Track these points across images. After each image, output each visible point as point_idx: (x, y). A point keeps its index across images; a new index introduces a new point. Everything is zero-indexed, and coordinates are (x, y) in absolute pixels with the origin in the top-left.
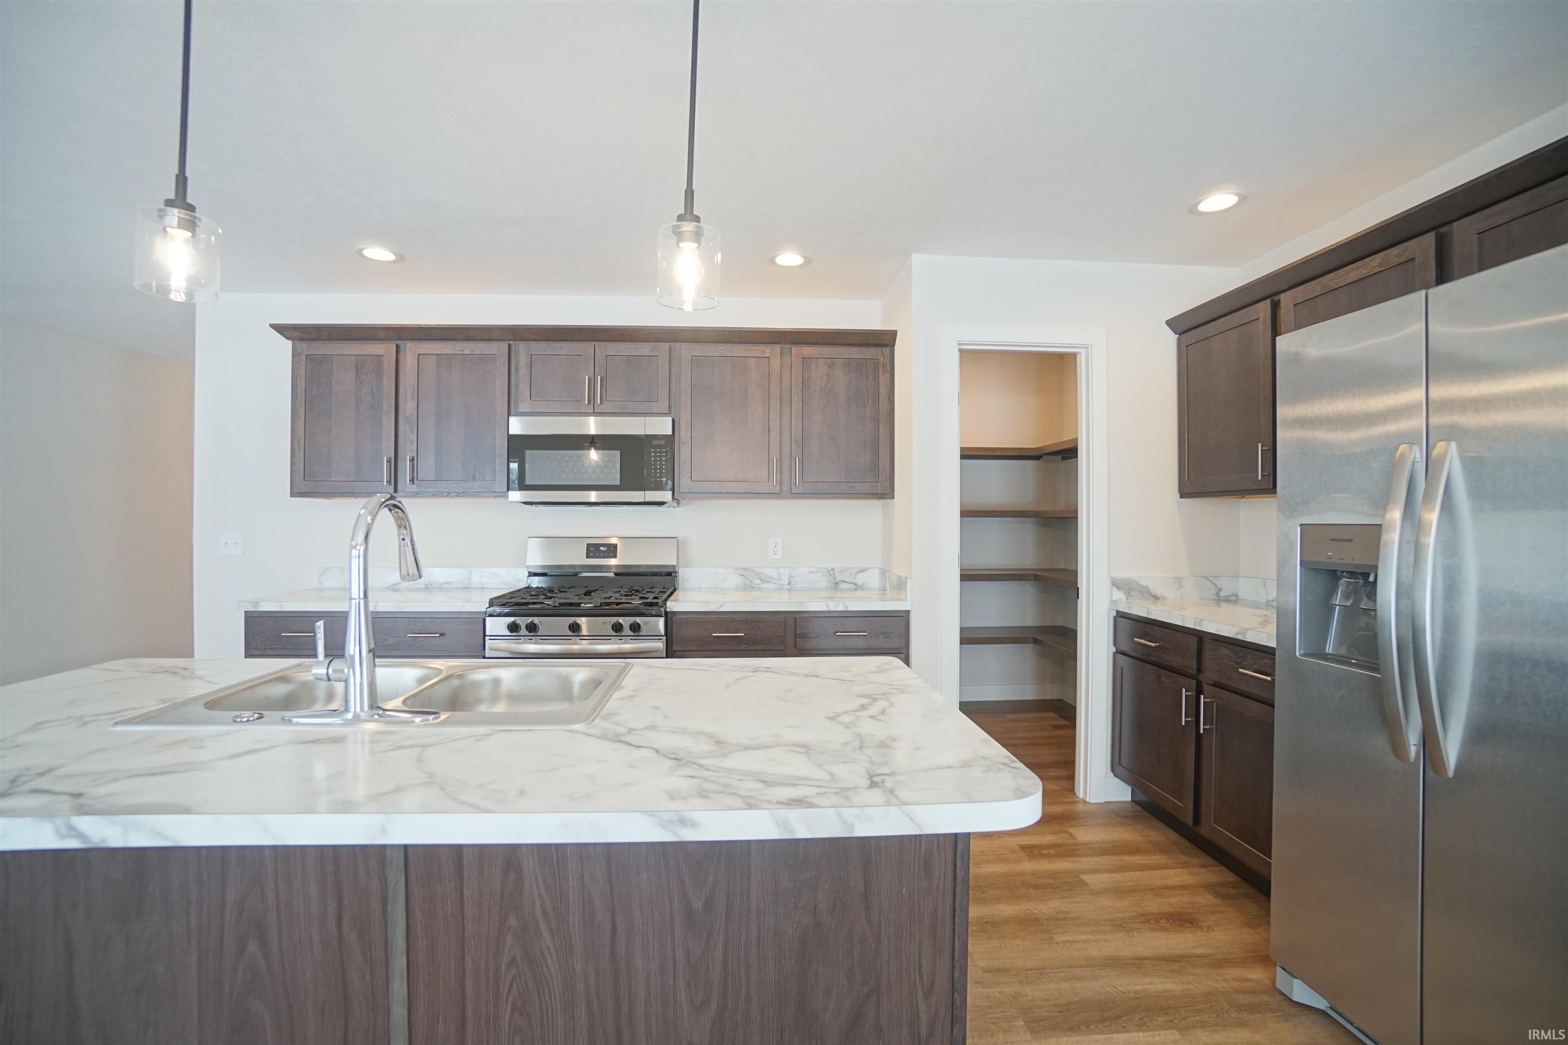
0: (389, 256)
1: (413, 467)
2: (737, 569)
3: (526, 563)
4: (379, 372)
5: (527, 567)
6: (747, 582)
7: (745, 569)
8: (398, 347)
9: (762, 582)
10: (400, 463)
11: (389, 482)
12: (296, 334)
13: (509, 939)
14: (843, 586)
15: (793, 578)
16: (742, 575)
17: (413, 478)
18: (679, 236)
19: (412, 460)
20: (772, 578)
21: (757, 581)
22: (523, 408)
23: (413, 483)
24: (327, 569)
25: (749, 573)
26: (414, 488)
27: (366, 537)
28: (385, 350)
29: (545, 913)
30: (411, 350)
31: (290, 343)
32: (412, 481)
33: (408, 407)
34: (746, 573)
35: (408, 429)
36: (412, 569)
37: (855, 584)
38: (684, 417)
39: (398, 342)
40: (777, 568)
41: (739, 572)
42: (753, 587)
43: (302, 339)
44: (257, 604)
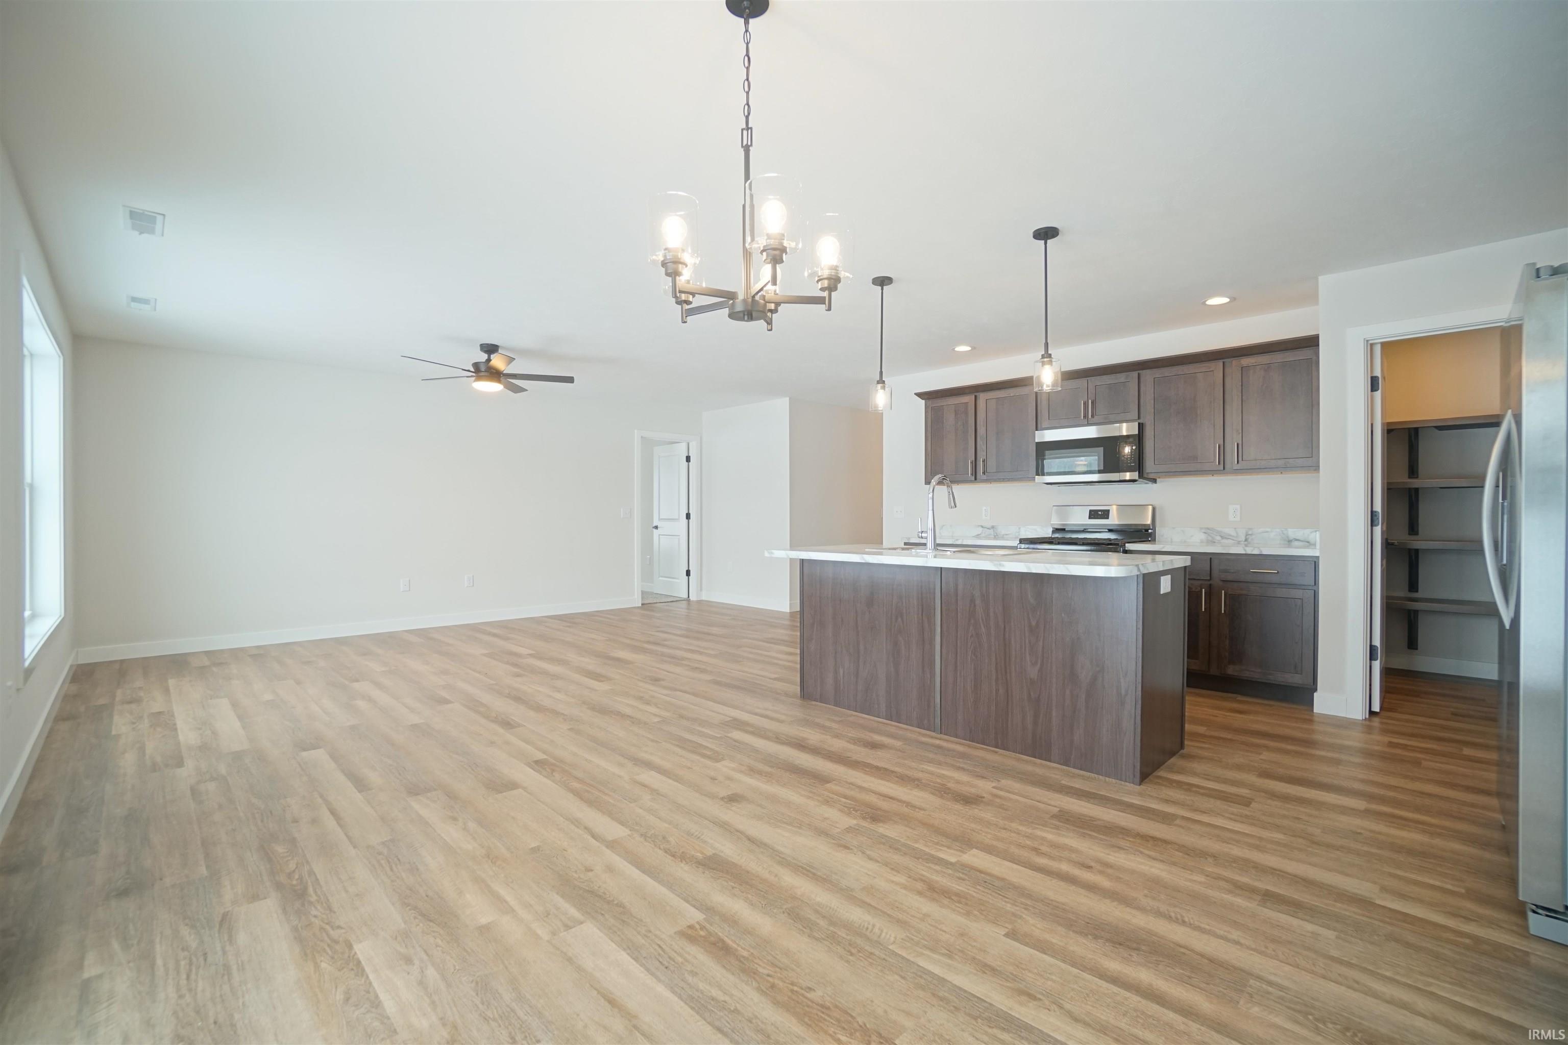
0: (968, 348)
1: (984, 465)
2: (1201, 529)
3: (1051, 522)
4: (966, 413)
5: (1052, 524)
6: (1210, 538)
7: (1208, 529)
8: (976, 396)
9: (1223, 539)
10: (978, 463)
11: (972, 474)
12: (926, 397)
13: (971, 628)
14: (1296, 543)
15: (1249, 536)
16: (1205, 533)
17: (984, 471)
18: (1043, 364)
19: (984, 461)
20: (1231, 536)
21: (1218, 538)
22: (1045, 425)
23: (984, 474)
24: (944, 525)
25: (1211, 532)
26: (985, 477)
27: (933, 490)
28: (968, 399)
29: (983, 620)
30: (982, 397)
31: (924, 401)
32: (984, 473)
33: (981, 431)
34: (1209, 531)
35: (981, 443)
36: (953, 504)
37: (1308, 542)
38: (1148, 420)
39: (975, 394)
40: (1235, 528)
41: (1203, 531)
42: (1214, 542)
43: (929, 399)
44: (909, 538)
